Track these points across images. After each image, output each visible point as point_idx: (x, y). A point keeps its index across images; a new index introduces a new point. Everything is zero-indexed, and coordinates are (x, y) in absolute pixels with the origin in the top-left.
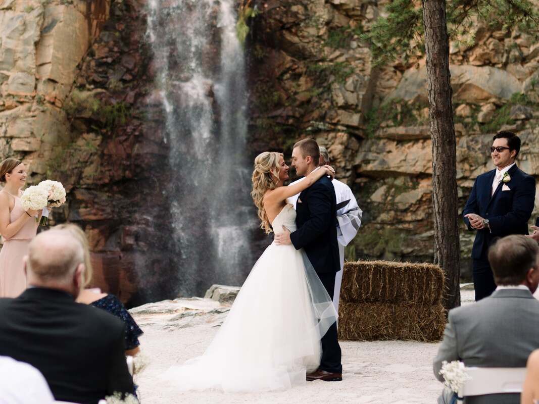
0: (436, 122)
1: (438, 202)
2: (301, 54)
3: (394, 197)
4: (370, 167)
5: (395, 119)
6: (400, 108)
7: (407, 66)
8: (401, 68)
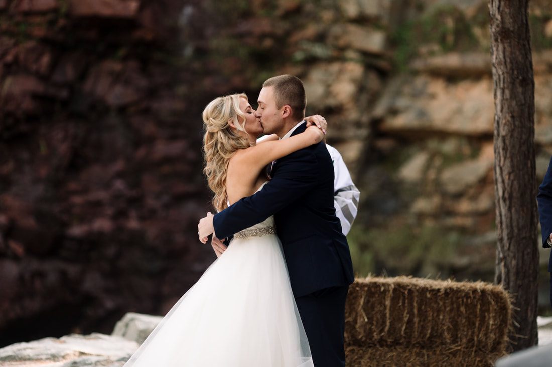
0: (501, 47)
1: (503, 181)
3: (440, 170)
4: (400, 121)
5: (442, 40)
6: (450, 23)
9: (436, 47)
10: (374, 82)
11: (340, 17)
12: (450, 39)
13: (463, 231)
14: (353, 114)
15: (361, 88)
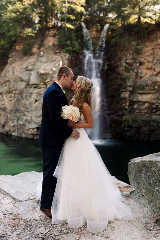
2: (119, 74)
3: (140, 107)
4: (134, 100)
5: (140, 89)
6: (142, 87)
7: (143, 77)
8: (141, 78)
9: (139, 90)
10: (130, 95)
11: (127, 86)
12: (142, 89)
13: (143, 115)
14: (128, 99)
15: (129, 95)
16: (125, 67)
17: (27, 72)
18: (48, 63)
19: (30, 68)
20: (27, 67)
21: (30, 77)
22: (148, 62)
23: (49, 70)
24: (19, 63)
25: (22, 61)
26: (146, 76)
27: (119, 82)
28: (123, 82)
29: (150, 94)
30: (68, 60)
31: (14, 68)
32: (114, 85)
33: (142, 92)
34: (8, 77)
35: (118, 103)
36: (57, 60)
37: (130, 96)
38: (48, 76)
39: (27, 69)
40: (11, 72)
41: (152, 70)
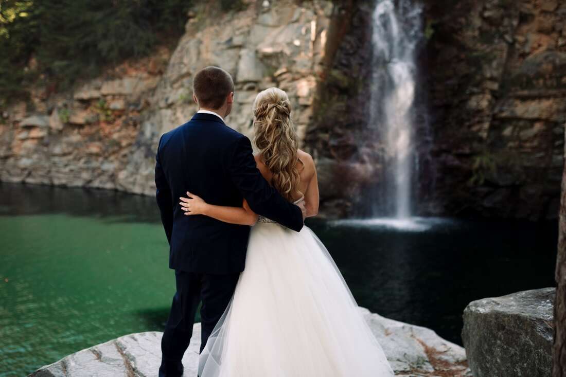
2: (462, 48)
3: (518, 133)
4: (504, 115)
5: (521, 85)
6: (525, 79)
7: (528, 54)
8: (523, 55)
9: (518, 88)
10: (494, 102)
11: (484, 79)
12: (524, 85)
13: (529, 154)
14: (487, 112)
15: (490, 102)
16: (480, 29)
17: (232, 52)
18: (282, 27)
19: (237, 40)
20: (230, 40)
21: (237, 64)
22: (544, 12)
23: (284, 44)
24: (212, 29)
25: (219, 24)
26: (537, 52)
27: (463, 69)
28: (473, 69)
29: (548, 97)
30: (331, 17)
31: (200, 42)
32: (449, 78)
33: (526, 93)
34: (185, 65)
35: (461, 123)
36: (303, 19)
37: (491, 106)
38: (281, 60)
39: (231, 45)
40: (193, 52)
41: (555, 35)
